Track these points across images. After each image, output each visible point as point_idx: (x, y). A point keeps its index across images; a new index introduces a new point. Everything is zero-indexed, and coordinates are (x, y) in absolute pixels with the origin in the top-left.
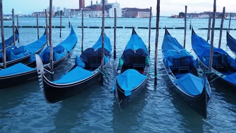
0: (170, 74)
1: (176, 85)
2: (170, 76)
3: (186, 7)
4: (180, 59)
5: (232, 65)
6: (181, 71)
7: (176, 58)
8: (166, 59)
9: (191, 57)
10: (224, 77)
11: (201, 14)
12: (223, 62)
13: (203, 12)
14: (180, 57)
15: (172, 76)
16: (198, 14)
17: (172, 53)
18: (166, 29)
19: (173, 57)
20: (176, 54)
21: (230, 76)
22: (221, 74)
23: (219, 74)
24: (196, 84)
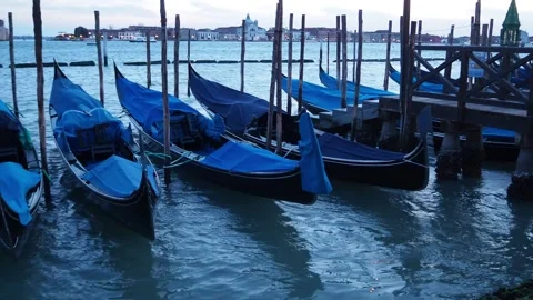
0: (72, 162)
1: (88, 183)
2: (73, 167)
3: (97, 14)
4: (93, 129)
5: (211, 132)
6: (96, 155)
7: (84, 127)
8: (59, 132)
9: (117, 124)
10: (202, 159)
11: (123, 30)
12: (191, 130)
13: (127, 27)
14: (91, 126)
15: (77, 166)
16: (117, 31)
17: (73, 117)
18: (55, 65)
19: (76, 127)
20: (84, 119)
21: (212, 155)
22: (195, 156)
23: (192, 156)
24: (128, 174)
